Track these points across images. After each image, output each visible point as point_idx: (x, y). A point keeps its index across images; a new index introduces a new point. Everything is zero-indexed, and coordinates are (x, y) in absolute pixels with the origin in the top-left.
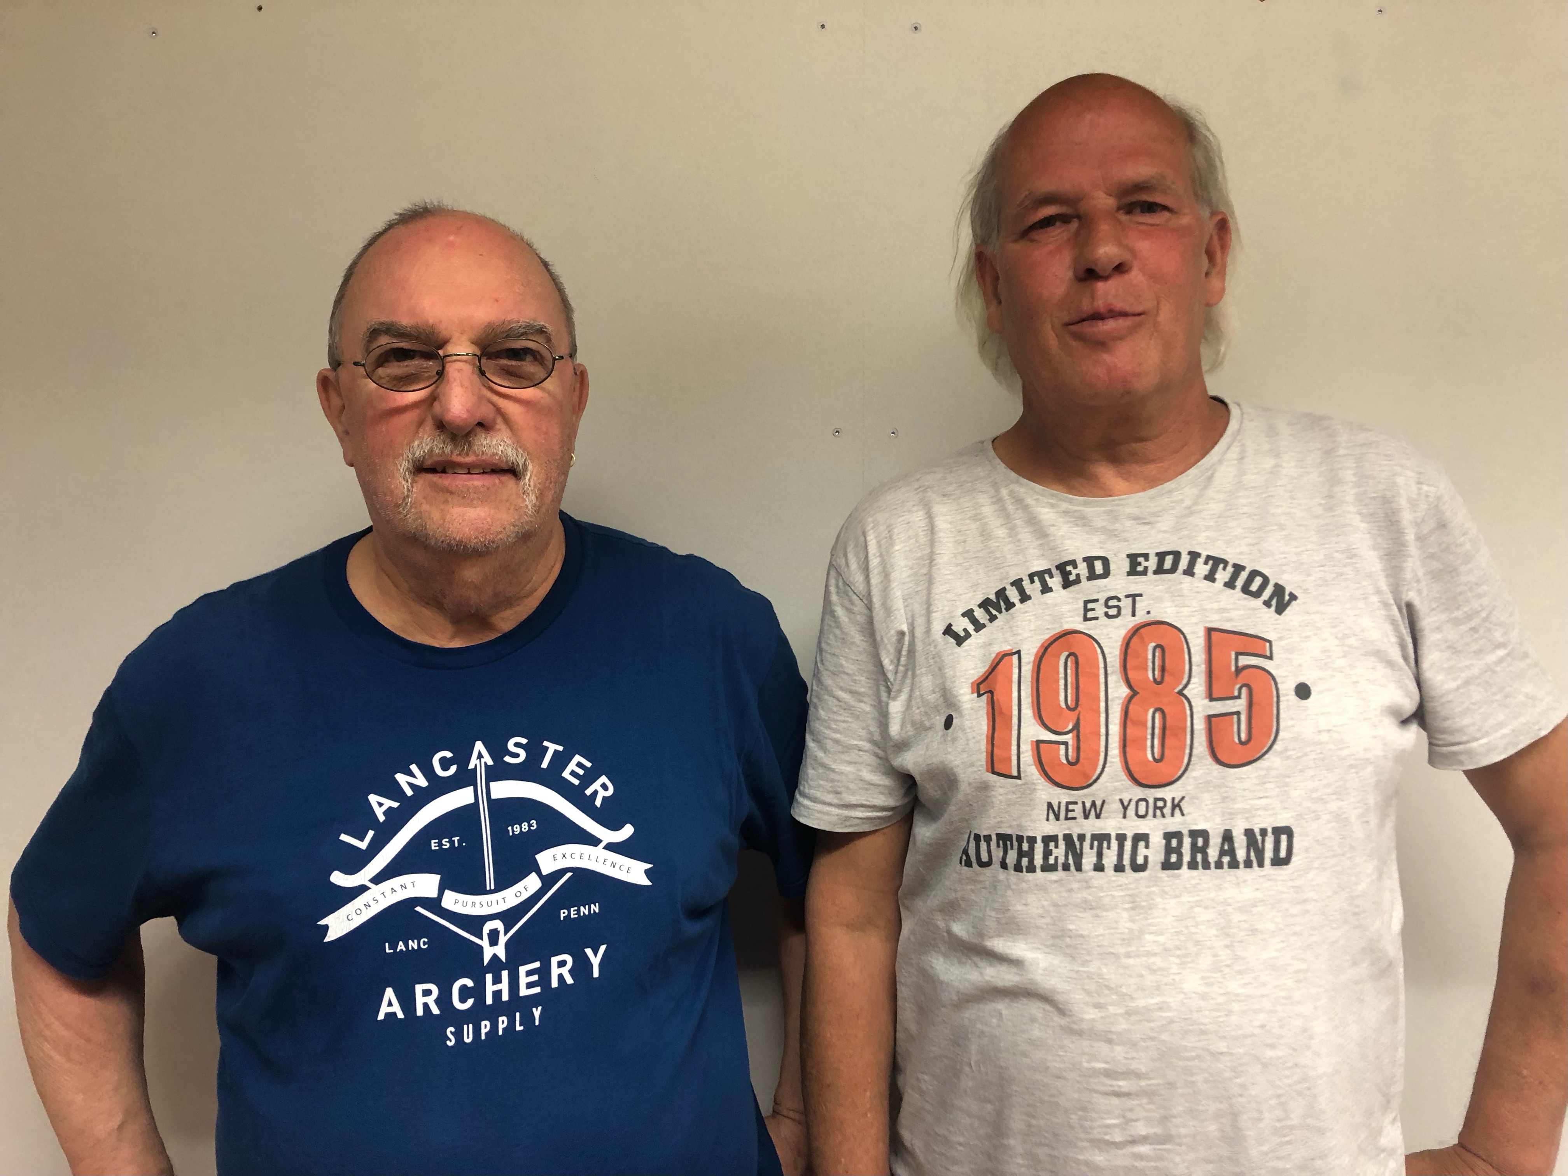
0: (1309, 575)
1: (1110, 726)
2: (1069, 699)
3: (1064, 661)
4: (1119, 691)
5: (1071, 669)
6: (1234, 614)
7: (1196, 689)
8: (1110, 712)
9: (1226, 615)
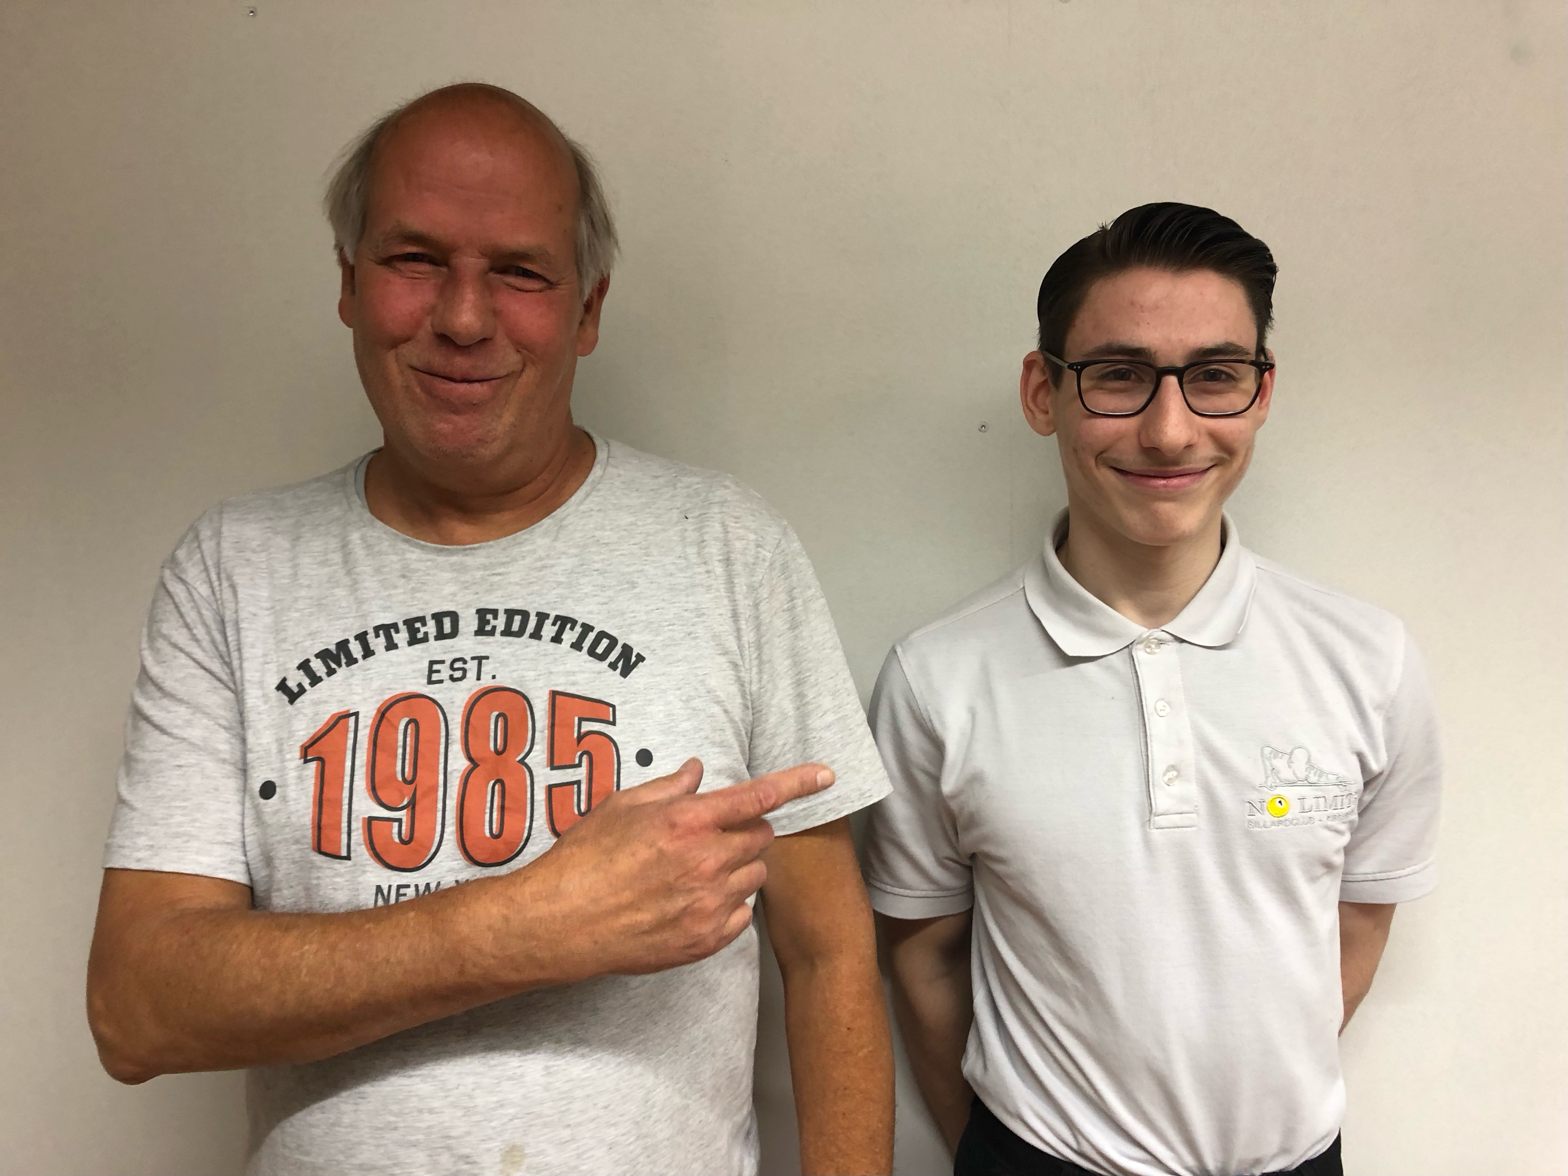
0: (657, 635)
1: (448, 802)
2: (407, 770)
3: (403, 728)
4: (458, 763)
5: (411, 737)
6: (579, 678)
7: (538, 757)
8: (448, 785)
9: (573, 678)
